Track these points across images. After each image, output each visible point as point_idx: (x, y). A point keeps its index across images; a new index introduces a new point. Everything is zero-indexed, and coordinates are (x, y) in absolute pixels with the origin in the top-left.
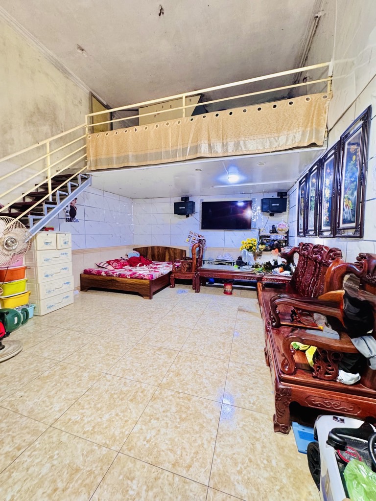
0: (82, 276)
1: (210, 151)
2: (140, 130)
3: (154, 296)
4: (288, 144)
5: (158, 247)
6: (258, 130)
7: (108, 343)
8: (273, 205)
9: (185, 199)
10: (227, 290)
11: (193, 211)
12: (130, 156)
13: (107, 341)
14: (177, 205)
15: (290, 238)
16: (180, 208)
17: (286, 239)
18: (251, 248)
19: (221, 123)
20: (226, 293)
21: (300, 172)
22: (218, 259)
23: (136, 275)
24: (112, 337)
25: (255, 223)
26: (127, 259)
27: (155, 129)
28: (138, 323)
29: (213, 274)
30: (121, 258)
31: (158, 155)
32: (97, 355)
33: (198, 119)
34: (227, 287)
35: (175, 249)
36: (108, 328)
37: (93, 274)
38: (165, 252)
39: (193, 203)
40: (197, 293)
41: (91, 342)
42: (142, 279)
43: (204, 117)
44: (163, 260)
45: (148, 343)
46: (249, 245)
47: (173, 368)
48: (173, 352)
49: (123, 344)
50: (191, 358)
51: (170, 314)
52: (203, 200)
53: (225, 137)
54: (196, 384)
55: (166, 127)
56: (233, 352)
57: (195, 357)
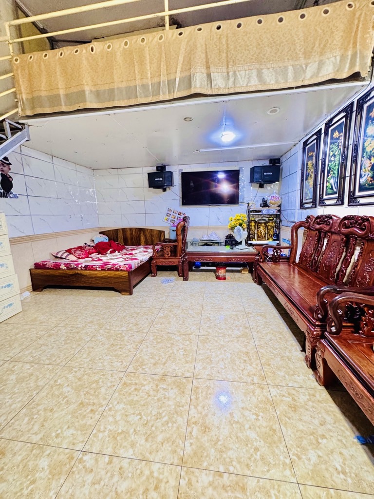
0: (32, 272)
1: (209, 85)
2: (98, 50)
4: (320, 75)
5: (131, 229)
6: (279, 54)
7: (79, 379)
8: (265, 174)
9: (161, 169)
10: (220, 274)
11: (171, 184)
12: (87, 93)
13: (78, 374)
14: (151, 176)
15: (282, 212)
16: (156, 179)
17: (279, 213)
18: (241, 225)
19: (224, 41)
20: (218, 278)
22: (203, 239)
23: (109, 267)
24: (85, 365)
25: (243, 196)
26: (93, 244)
27: (124, 48)
28: (121, 334)
29: (204, 258)
30: (85, 244)
31: (131, 91)
32: (63, 410)
33: (191, 32)
34: (220, 272)
35: (151, 230)
36: (77, 350)
37: (48, 268)
38: (140, 234)
39: (171, 173)
40: (185, 282)
41: (52, 382)
42: (117, 270)
43: (200, 30)
44: (138, 244)
45: (143, 369)
46: (239, 221)
47: (194, 415)
48: (184, 381)
49: (105, 377)
50: (213, 389)
51: (161, 315)
52: (182, 170)
53: (231, 63)
54: (241, 444)
55: (141, 45)
56: (265, 368)
57: (219, 385)
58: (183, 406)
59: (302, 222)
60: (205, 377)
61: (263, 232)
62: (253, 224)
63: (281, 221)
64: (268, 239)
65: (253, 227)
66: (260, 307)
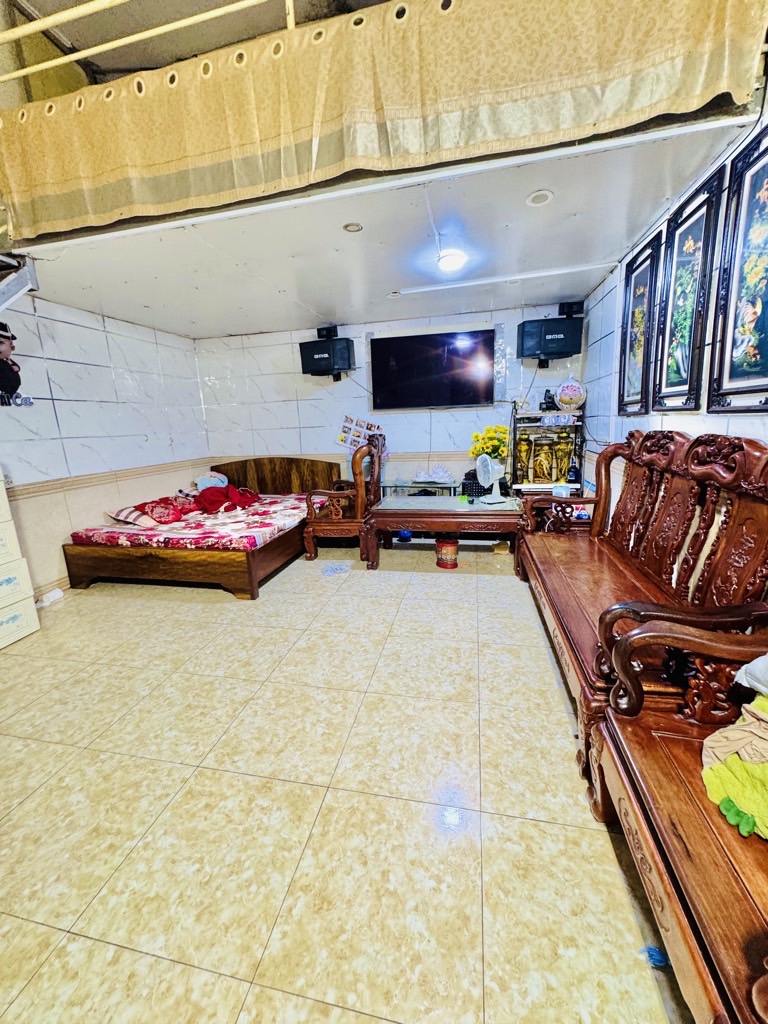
0: (68, 551)
1: (384, 150)
2: (152, 88)
3: (262, 590)
4: (637, 106)
5: (271, 460)
6: (538, 64)
7: (106, 778)
8: (549, 337)
9: (328, 333)
10: (444, 557)
11: (349, 364)
12: (134, 183)
13: (107, 768)
14: (306, 349)
15: (587, 421)
16: (316, 357)
17: (580, 423)
18: (495, 449)
19: (413, 43)
20: (441, 564)
21: (631, 232)
22: (418, 480)
23: (211, 541)
24: (124, 749)
25: (504, 386)
26: (195, 493)
27: (203, 81)
28: (212, 683)
29: (409, 522)
30: (180, 491)
31: (222, 174)
32: (57, 841)
33: (339, 33)
34: (444, 551)
35: (312, 461)
36: (119, 715)
37: (98, 544)
38: (290, 470)
39: (349, 343)
40: (370, 571)
41: (53, 782)
42: (226, 549)
43: (358, 22)
44: (286, 490)
45: (234, 762)
46: (491, 443)
47: (306, 871)
48: (309, 792)
49: (156, 775)
50: (363, 814)
51: (302, 644)
52: (373, 334)
53: (431, 95)
54: (386, 944)
55: (235, 68)
56: (486, 773)
57: (376, 807)
58: (289, 850)
59: (620, 446)
60: (354, 786)
61: (546, 465)
62: (524, 447)
63: (584, 440)
64: (557, 480)
65: (524, 455)
66: (513, 632)
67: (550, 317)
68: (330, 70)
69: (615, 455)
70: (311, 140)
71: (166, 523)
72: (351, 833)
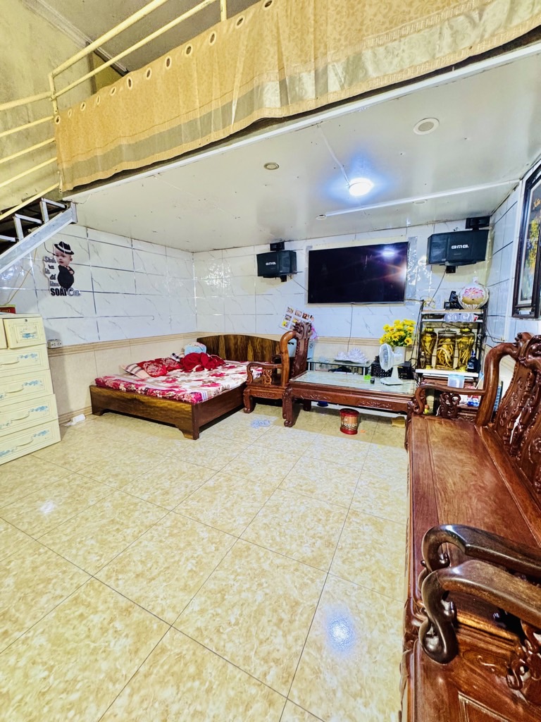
0: (92, 390)
2: (137, 82)
3: (203, 434)
5: (235, 337)
7: (34, 569)
8: (454, 247)
10: (345, 424)
11: (292, 269)
12: (124, 148)
14: (261, 258)
15: (489, 319)
16: (267, 264)
17: (481, 321)
18: (402, 339)
19: (310, 10)
20: (344, 430)
22: (337, 359)
23: (172, 393)
24: (57, 547)
25: (415, 288)
26: (182, 356)
27: (166, 71)
28: (136, 504)
30: (174, 354)
33: (254, 16)
34: (346, 420)
35: (263, 339)
36: (68, 518)
37: (108, 388)
38: (247, 344)
39: (293, 255)
40: (287, 428)
41: (4, 563)
42: (180, 401)
44: (242, 358)
45: (117, 579)
46: (398, 334)
47: (117, 711)
48: (155, 626)
49: (64, 576)
50: (186, 665)
51: (211, 483)
52: (311, 247)
53: (322, 50)
55: (186, 58)
57: (199, 661)
58: (114, 683)
59: (510, 345)
60: (191, 631)
61: (447, 355)
62: (428, 338)
63: (484, 336)
64: (458, 368)
65: (428, 345)
66: (385, 505)
67: (458, 230)
68: (247, 46)
69: (504, 353)
70: (232, 102)
71: (154, 376)
72: (168, 682)
